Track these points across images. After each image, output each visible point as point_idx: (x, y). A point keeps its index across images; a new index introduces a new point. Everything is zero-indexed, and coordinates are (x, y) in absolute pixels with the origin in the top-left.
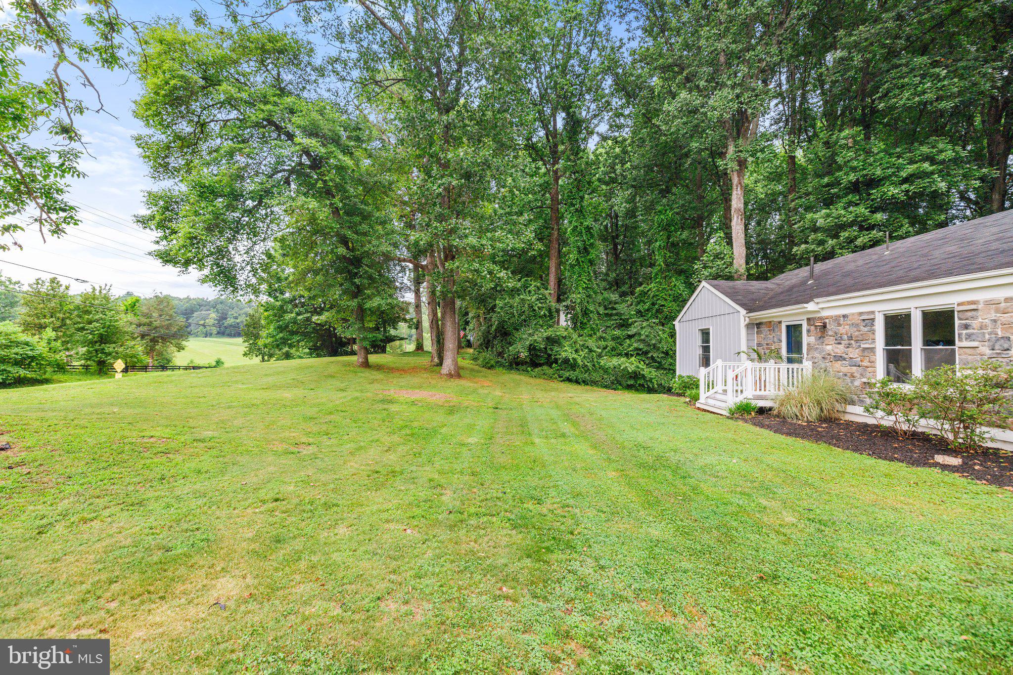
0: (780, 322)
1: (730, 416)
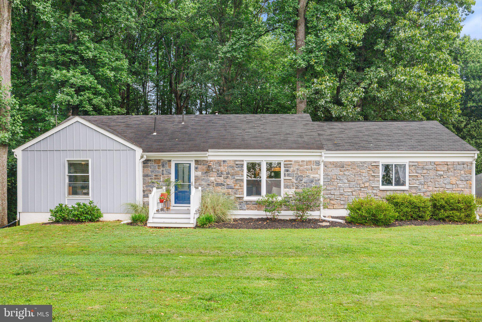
0: (170, 161)
1: (199, 227)
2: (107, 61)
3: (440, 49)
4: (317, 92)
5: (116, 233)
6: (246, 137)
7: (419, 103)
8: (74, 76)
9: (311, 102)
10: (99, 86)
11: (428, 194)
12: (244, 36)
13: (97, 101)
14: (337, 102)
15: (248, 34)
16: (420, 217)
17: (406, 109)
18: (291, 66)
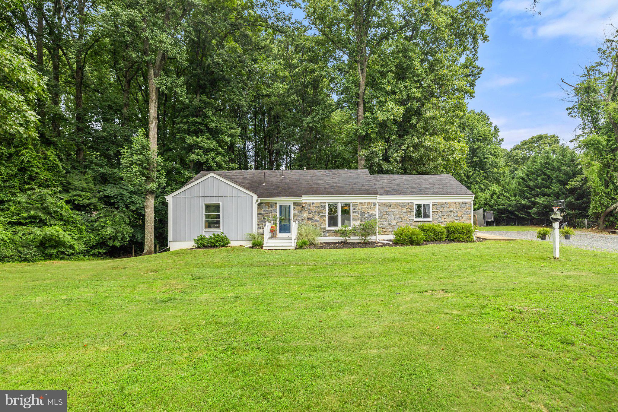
1: (298, 248)
2: (225, 129)
3: (452, 123)
4: (373, 153)
5: (244, 253)
6: (327, 186)
7: (440, 161)
8: (202, 141)
9: (368, 159)
10: (220, 148)
11: (445, 223)
12: (321, 112)
13: (219, 159)
14: (386, 159)
15: (323, 110)
16: (439, 239)
17: (432, 165)
18: (355, 134)
